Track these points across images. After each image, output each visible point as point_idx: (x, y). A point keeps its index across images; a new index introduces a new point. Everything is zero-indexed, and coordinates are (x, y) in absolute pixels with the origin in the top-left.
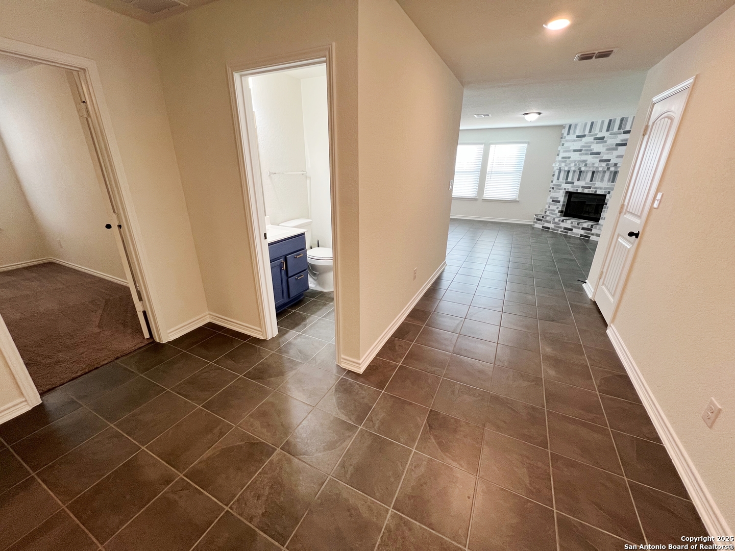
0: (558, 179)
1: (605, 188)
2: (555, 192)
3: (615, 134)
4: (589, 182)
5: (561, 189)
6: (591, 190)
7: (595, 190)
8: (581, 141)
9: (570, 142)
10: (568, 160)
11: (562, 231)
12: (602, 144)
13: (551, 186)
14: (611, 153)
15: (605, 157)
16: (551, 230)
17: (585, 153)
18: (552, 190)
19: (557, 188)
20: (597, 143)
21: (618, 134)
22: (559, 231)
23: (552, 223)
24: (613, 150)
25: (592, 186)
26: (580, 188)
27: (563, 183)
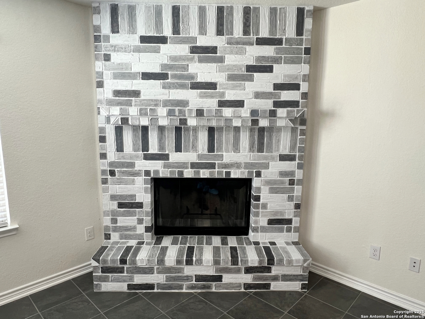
0: (120, 148)
1: (248, 165)
2: (120, 182)
3: (238, 43)
4: (206, 152)
5: (137, 174)
6: (217, 170)
7: (224, 170)
8: (157, 51)
9: (125, 51)
10: (133, 99)
11: (192, 287)
12: (215, 65)
13: (105, 168)
14: (240, 86)
15: (230, 96)
16: (159, 291)
17: (177, 83)
18: (109, 177)
19: (123, 173)
20: (201, 61)
21: (244, 44)
22: (184, 287)
23: (159, 273)
24: (244, 80)
25: (216, 162)
26: (187, 168)
27: (137, 157)
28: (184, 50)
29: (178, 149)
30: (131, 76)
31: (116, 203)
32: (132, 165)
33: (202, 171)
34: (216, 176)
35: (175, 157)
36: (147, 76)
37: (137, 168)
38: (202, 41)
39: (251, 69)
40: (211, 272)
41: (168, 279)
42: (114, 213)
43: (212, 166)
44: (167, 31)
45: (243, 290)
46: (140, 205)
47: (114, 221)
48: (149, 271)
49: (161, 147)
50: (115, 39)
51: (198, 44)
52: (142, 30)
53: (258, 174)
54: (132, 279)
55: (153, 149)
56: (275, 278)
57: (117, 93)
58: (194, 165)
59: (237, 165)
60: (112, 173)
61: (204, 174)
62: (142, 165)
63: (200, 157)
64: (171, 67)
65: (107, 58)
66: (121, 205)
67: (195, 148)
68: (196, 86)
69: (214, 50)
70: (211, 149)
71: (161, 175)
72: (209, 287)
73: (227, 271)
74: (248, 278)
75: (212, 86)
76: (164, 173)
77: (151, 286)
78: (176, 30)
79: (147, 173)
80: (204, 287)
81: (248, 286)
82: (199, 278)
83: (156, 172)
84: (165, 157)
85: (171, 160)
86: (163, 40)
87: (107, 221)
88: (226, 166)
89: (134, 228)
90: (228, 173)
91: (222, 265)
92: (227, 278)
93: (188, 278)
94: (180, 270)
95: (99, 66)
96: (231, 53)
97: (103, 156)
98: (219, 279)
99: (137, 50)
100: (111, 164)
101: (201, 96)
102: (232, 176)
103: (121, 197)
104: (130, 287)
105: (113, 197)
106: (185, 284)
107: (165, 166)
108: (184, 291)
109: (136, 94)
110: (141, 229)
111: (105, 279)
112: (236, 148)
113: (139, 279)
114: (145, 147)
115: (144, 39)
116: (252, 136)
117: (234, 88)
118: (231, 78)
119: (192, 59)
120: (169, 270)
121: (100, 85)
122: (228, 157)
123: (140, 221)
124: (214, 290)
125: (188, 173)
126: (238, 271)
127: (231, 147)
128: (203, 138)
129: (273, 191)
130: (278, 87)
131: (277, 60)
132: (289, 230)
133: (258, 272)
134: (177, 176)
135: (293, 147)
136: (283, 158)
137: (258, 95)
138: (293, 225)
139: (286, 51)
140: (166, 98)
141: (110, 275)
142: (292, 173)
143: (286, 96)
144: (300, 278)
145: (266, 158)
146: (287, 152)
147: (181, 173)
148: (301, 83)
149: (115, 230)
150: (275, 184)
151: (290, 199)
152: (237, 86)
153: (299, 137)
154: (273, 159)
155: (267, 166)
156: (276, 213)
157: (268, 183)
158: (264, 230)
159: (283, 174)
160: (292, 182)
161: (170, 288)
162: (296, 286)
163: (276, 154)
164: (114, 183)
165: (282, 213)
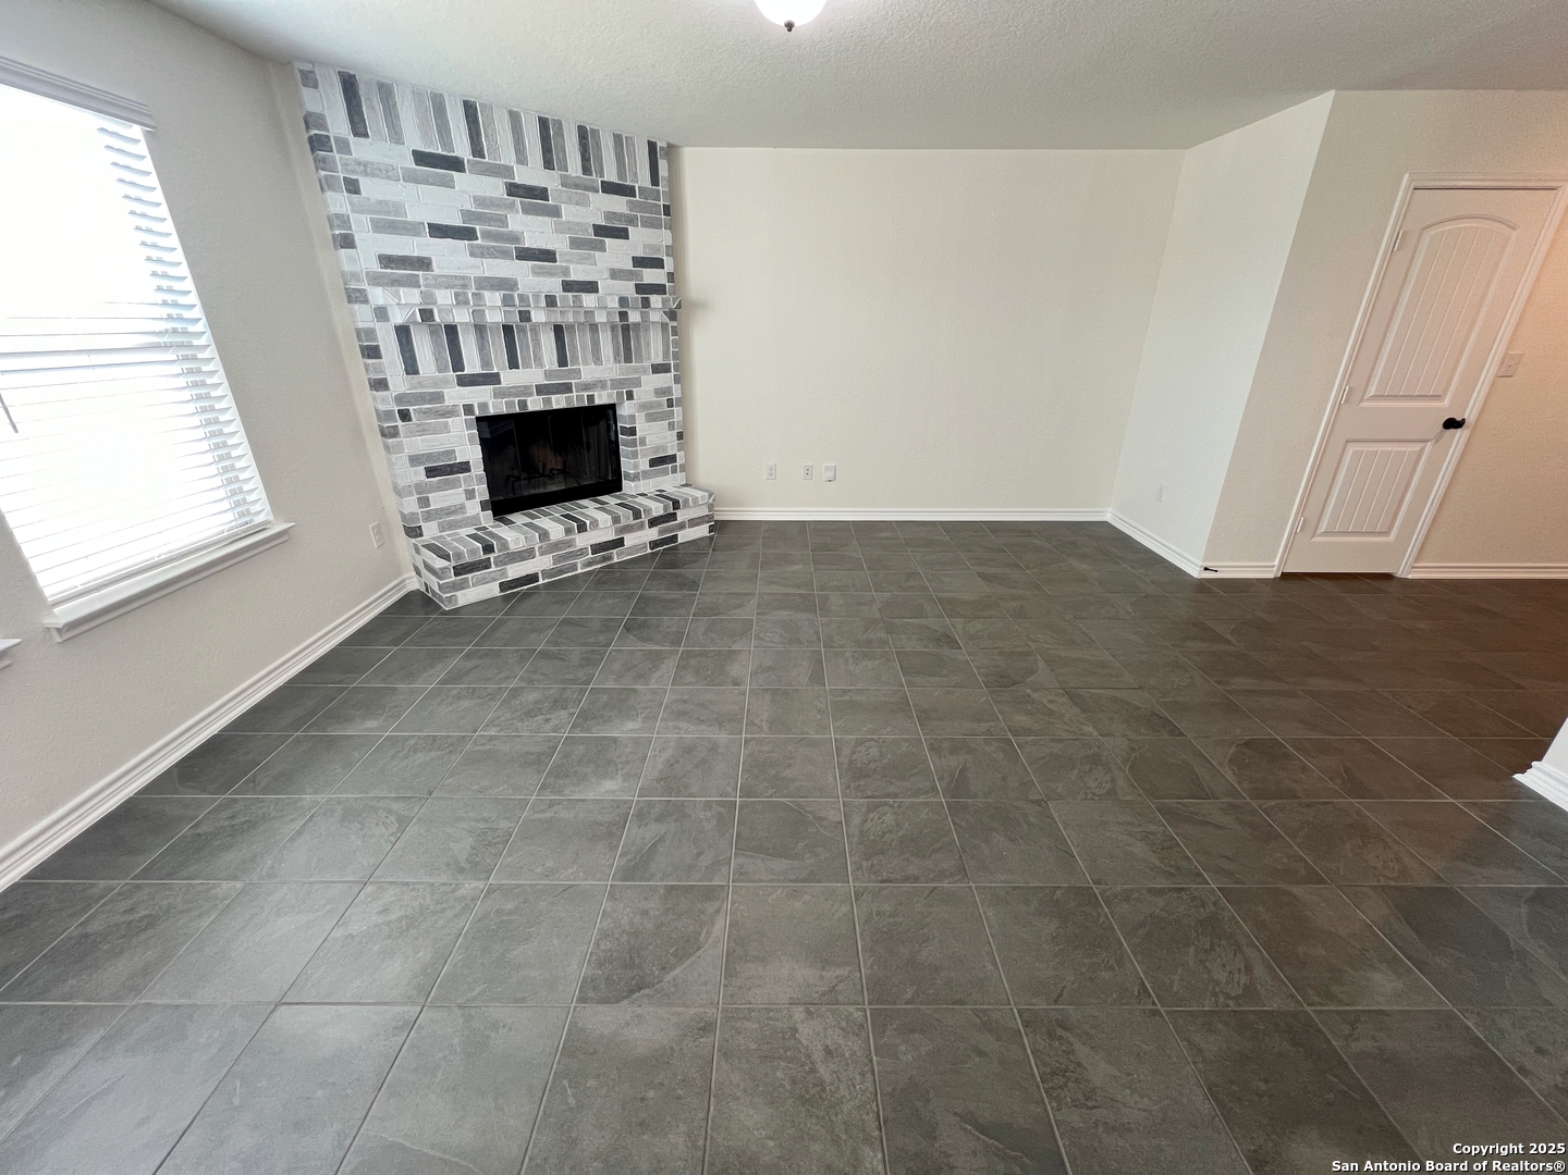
0: (411, 368)
1: (616, 383)
2: (423, 431)
3: (577, 186)
4: (556, 366)
5: (451, 412)
6: (575, 394)
7: (586, 394)
8: (450, 184)
9: (388, 178)
10: (420, 273)
11: (590, 564)
12: (547, 219)
13: (388, 408)
14: (588, 259)
15: (578, 274)
16: (546, 581)
17: (493, 247)
18: (400, 423)
19: (426, 412)
20: (527, 210)
21: (587, 188)
22: (579, 566)
23: (542, 554)
24: (593, 249)
25: (573, 381)
26: (531, 395)
27: (446, 382)
28: (495, 188)
29: (513, 364)
30: (412, 229)
31: (421, 469)
32: (439, 397)
33: (553, 397)
34: (576, 404)
35: (509, 378)
36: (438, 231)
37: (448, 402)
38: (522, 176)
39: (600, 231)
40: (611, 536)
41: (556, 560)
42: (419, 488)
43: (567, 388)
44: (462, 149)
45: (649, 551)
46: (464, 467)
47: (424, 502)
48: (527, 554)
49: (486, 362)
50: (361, 149)
51: (517, 180)
52: (415, 140)
53: (630, 396)
54: (504, 573)
55: (472, 366)
56: (682, 526)
57: (387, 261)
58: (541, 390)
59: (601, 384)
60: (405, 416)
61: (558, 402)
62: (456, 396)
63: (548, 374)
64: (479, 218)
65: (353, 187)
66: (431, 472)
67: (539, 362)
68: (525, 254)
69: (542, 193)
70: (562, 361)
71: (492, 411)
72: (610, 558)
73: (628, 529)
74: (653, 534)
75: (548, 256)
76: (497, 407)
77: (533, 578)
78: (477, 151)
79: (468, 409)
80: (605, 559)
81: (654, 544)
82: (596, 548)
83: (483, 406)
84: (493, 379)
85: (504, 384)
86: (456, 164)
87: (411, 505)
88: (586, 387)
89: (462, 508)
90: (591, 398)
91: (623, 522)
92: (630, 540)
93: (582, 552)
94: (570, 543)
95: (338, 202)
96: (569, 202)
97: (380, 385)
98: (619, 543)
99: (411, 178)
100: (399, 399)
101: (535, 273)
102: (597, 402)
103: (429, 456)
104: (503, 587)
105: (415, 460)
106: (579, 562)
107: (496, 395)
108: (579, 571)
109: (424, 263)
110: (474, 508)
111: (462, 586)
112: (597, 360)
113: (515, 571)
114: (458, 364)
115: (421, 158)
116: (614, 338)
117: (582, 260)
118: (576, 243)
119: (512, 206)
120: (557, 546)
121: (347, 242)
122: (588, 372)
123: (470, 494)
124: (616, 560)
125: (535, 404)
126: (641, 526)
127: (590, 357)
128: (548, 342)
129: (651, 418)
130: (640, 262)
131: (632, 221)
132: (674, 471)
133: (664, 522)
134: (518, 410)
135: (666, 354)
136: (658, 369)
137: (615, 274)
138: (679, 462)
139: (642, 207)
140: (479, 273)
141: (469, 576)
142: (668, 391)
143: (651, 276)
144: (707, 519)
145: (636, 370)
146: (660, 360)
147: (523, 404)
148: (665, 258)
149: (428, 517)
150: (652, 407)
151: (671, 426)
152: (584, 259)
153: (671, 338)
154: (645, 371)
155: (639, 384)
156: (657, 449)
157: (643, 407)
158: (646, 475)
159: (660, 392)
160: (670, 403)
161: (561, 572)
162: (702, 531)
163: (648, 364)
164: (410, 434)
165: (664, 448)
